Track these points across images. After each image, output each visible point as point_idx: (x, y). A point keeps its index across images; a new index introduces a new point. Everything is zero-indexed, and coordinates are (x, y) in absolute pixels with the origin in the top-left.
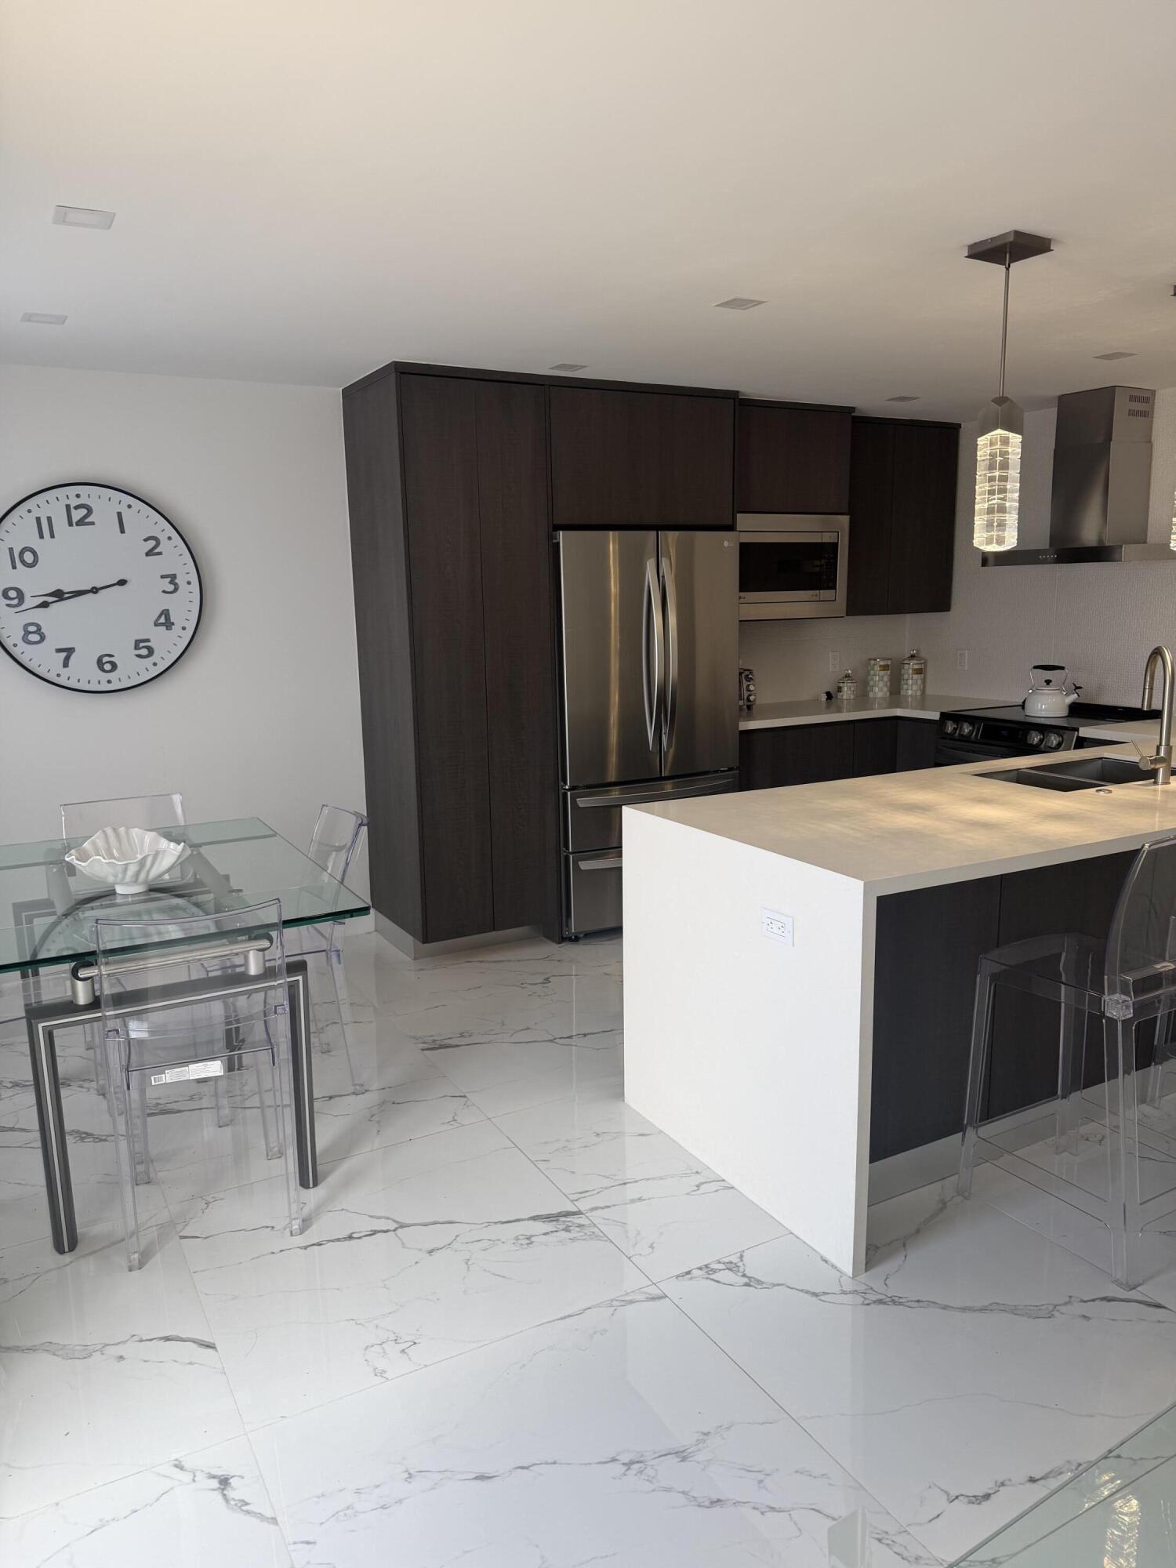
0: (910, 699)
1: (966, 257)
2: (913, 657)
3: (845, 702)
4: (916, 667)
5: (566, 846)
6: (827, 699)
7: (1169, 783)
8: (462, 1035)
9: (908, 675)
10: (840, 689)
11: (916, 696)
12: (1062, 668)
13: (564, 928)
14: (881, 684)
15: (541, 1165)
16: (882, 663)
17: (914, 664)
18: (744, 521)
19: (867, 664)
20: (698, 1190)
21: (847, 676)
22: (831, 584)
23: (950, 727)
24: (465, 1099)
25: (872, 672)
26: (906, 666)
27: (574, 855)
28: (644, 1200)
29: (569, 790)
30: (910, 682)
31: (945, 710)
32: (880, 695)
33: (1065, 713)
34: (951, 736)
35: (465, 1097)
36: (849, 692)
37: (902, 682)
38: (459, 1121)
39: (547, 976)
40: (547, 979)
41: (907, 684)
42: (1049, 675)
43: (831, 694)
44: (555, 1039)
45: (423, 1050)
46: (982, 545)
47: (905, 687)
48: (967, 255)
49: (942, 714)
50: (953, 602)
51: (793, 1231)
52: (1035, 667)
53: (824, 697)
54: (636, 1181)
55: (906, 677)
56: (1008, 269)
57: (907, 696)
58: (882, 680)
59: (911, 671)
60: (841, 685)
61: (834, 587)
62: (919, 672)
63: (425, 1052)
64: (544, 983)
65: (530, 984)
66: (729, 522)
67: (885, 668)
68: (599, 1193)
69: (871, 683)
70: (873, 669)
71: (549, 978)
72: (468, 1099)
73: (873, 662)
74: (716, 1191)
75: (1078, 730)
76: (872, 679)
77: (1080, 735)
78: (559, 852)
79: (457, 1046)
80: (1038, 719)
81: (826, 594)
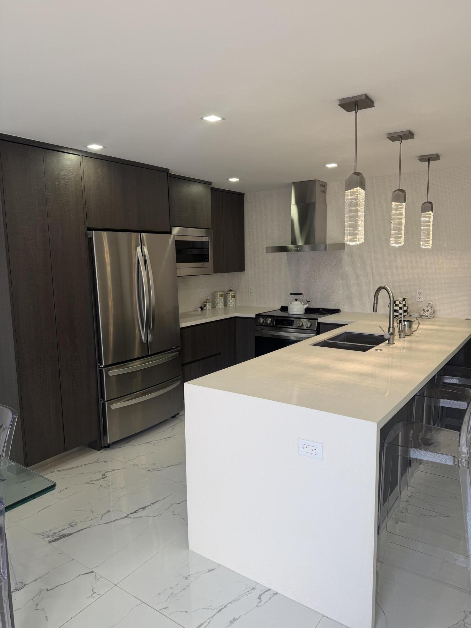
0: (231, 308)
1: (338, 105)
2: (231, 290)
3: (208, 311)
4: (233, 295)
5: (103, 397)
6: (201, 310)
7: (394, 344)
8: (71, 526)
9: (230, 298)
10: (205, 305)
11: (233, 307)
12: (302, 294)
13: (102, 442)
14: (221, 302)
15: (164, 611)
16: (220, 293)
17: (232, 294)
18: (176, 230)
19: (214, 295)
20: (261, 601)
21: (207, 300)
22: (207, 260)
23: (261, 320)
24: (94, 574)
25: (216, 298)
26: (229, 294)
27: (108, 402)
28: (237, 619)
29: (103, 367)
30: (231, 301)
31: (257, 313)
32: (221, 307)
33: (303, 312)
34: (261, 325)
35: (92, 572)
36: (209, 307)
37: (228, 301)
38: (97, 593)
39: (103, 473)
40: (104, 475)
41: (230, 302)
42: (296, 297)
43: (202, 308)
44: (128, 515)
45: (50, 542)
46: (347, 242)
47: (229, 303)
48: (339, 104)
49: (256, 315)
50: (245, 268)
51: (324, 614)
52: (291, 294)
53: (200, 309)
54: (225, 607)
55: (229, 299)
56: (356, 113)
57: (230, 307)
58: (221, 301)
59: (231, 297)
60: (206, 303)
61: (208, 261)
62: (234, 296)
63: (52, 543)
64: (104, 478)
65: (96, 480)
66: (169, 231)
67: (222, 295)
68: (209, 623)
69: (217, 302)
70: (217, 296)
71: (104, 474)
72: (96, 573)
73: (216, 293)
74: (270, 598)
75: (317, 320)
76: (217, 301)
77: (319, 321)
78: (98, 402)
79: (71, 534)
80: (294, 315)
81: (205, 264)
